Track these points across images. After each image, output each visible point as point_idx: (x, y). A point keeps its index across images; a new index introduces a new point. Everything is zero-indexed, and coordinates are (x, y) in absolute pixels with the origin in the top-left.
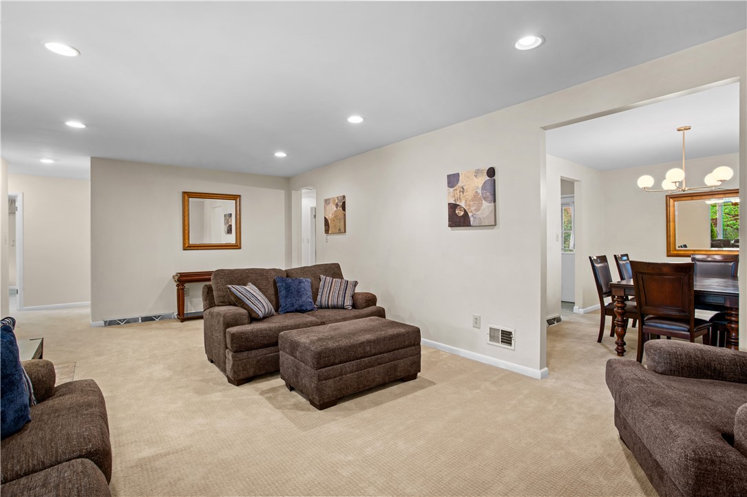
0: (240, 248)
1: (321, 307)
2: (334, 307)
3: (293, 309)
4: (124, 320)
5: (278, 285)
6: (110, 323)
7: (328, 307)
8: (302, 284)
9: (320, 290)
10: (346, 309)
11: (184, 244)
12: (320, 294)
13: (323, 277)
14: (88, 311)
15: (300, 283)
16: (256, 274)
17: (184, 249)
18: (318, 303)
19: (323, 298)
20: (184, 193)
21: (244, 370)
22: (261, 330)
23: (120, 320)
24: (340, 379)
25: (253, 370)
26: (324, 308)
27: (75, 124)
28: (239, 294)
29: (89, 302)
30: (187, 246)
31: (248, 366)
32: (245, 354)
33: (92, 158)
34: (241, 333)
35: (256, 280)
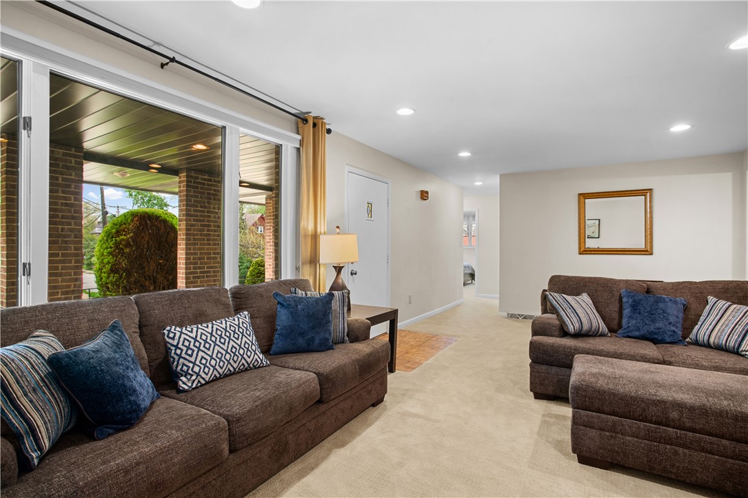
0: (652, 254)
1: (696, 343)
2: (719, 348)
3: (637, 334)
4: (522, 315)
5: (624, 300)
6: (512, 316)
7: (708, 346)
8: (661, 305)
9: (702, 318)
10: (743, 356)
11: (580, 248)
12: (699, 323)
13: (711, 299)
14: (497, 302)
15: (657, 302)
16: (597, 284)
17: (580, 254)
18: (692, 336)
19: (701, 331)
20: (580, 195)
21: (541, 384)
22: (564, 347)
23: (519, 315)
24: (611, 437)
25: (552, 388)
26: (701, 345)
27: (465, 154)
28: (554, 303)
29: (498, 296)
30: (582, 250)
31: (546, 381)
32: (544, 367)
33: (501, 175)
34: (540, 343)
35: (596, 291)
